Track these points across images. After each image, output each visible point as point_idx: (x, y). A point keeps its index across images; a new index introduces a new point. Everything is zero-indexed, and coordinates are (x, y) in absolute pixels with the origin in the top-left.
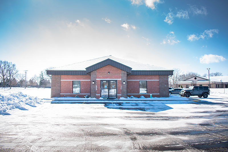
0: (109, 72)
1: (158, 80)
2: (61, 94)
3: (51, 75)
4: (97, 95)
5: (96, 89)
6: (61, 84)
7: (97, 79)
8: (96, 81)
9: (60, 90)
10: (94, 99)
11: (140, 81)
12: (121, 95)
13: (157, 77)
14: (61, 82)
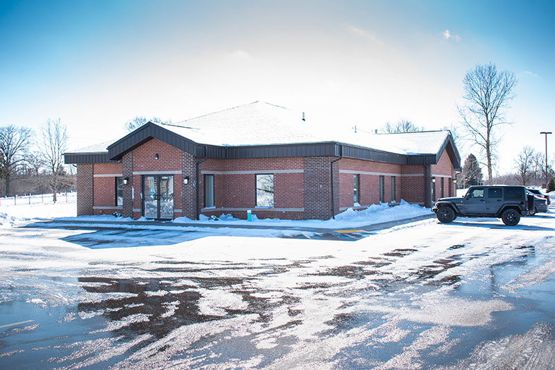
0: (157, 156)
1: (302, 171)
2: (94, 208)
3: (76, 165)
4: (134, 210)
5: (133, 197)
6: (93, 185)
7: (134, 173)
8: (133, 176)
9: (93, 198)
10: (129, 219)
11: (256, 175)
12: (181, 211)
13: (300, 161)
14: (93, 181)
